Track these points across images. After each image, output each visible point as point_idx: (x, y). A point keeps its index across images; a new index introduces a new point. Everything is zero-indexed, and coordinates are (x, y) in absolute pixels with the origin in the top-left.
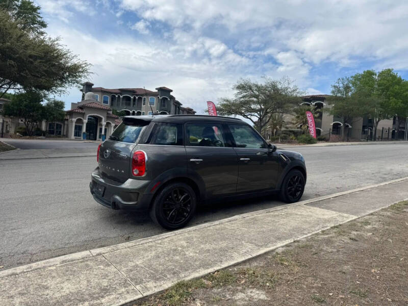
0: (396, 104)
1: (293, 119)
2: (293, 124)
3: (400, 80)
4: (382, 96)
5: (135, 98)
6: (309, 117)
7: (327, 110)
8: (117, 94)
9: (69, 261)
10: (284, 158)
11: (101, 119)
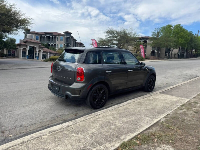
0: (182, 41)
1: (133, 49)
2: (133, 51)
3: (184, 30)
4: (176, 37)
5: (52, 37)
6: (142, 48)
7: (149, 44)
8: (43, 35)
9: (53, 132)
10: (147, 69)
11: (36, 48)
